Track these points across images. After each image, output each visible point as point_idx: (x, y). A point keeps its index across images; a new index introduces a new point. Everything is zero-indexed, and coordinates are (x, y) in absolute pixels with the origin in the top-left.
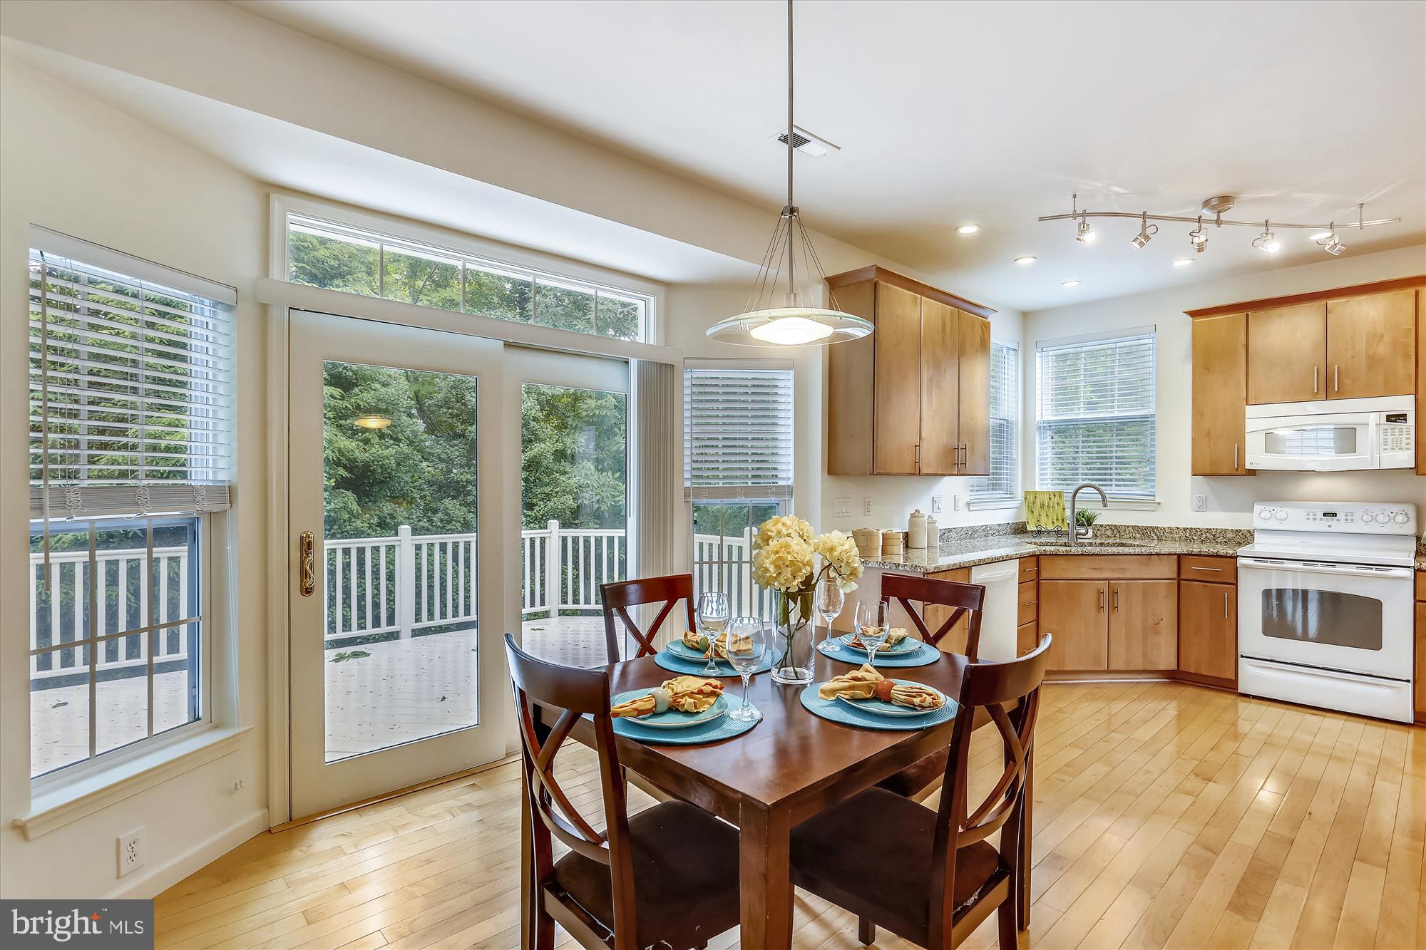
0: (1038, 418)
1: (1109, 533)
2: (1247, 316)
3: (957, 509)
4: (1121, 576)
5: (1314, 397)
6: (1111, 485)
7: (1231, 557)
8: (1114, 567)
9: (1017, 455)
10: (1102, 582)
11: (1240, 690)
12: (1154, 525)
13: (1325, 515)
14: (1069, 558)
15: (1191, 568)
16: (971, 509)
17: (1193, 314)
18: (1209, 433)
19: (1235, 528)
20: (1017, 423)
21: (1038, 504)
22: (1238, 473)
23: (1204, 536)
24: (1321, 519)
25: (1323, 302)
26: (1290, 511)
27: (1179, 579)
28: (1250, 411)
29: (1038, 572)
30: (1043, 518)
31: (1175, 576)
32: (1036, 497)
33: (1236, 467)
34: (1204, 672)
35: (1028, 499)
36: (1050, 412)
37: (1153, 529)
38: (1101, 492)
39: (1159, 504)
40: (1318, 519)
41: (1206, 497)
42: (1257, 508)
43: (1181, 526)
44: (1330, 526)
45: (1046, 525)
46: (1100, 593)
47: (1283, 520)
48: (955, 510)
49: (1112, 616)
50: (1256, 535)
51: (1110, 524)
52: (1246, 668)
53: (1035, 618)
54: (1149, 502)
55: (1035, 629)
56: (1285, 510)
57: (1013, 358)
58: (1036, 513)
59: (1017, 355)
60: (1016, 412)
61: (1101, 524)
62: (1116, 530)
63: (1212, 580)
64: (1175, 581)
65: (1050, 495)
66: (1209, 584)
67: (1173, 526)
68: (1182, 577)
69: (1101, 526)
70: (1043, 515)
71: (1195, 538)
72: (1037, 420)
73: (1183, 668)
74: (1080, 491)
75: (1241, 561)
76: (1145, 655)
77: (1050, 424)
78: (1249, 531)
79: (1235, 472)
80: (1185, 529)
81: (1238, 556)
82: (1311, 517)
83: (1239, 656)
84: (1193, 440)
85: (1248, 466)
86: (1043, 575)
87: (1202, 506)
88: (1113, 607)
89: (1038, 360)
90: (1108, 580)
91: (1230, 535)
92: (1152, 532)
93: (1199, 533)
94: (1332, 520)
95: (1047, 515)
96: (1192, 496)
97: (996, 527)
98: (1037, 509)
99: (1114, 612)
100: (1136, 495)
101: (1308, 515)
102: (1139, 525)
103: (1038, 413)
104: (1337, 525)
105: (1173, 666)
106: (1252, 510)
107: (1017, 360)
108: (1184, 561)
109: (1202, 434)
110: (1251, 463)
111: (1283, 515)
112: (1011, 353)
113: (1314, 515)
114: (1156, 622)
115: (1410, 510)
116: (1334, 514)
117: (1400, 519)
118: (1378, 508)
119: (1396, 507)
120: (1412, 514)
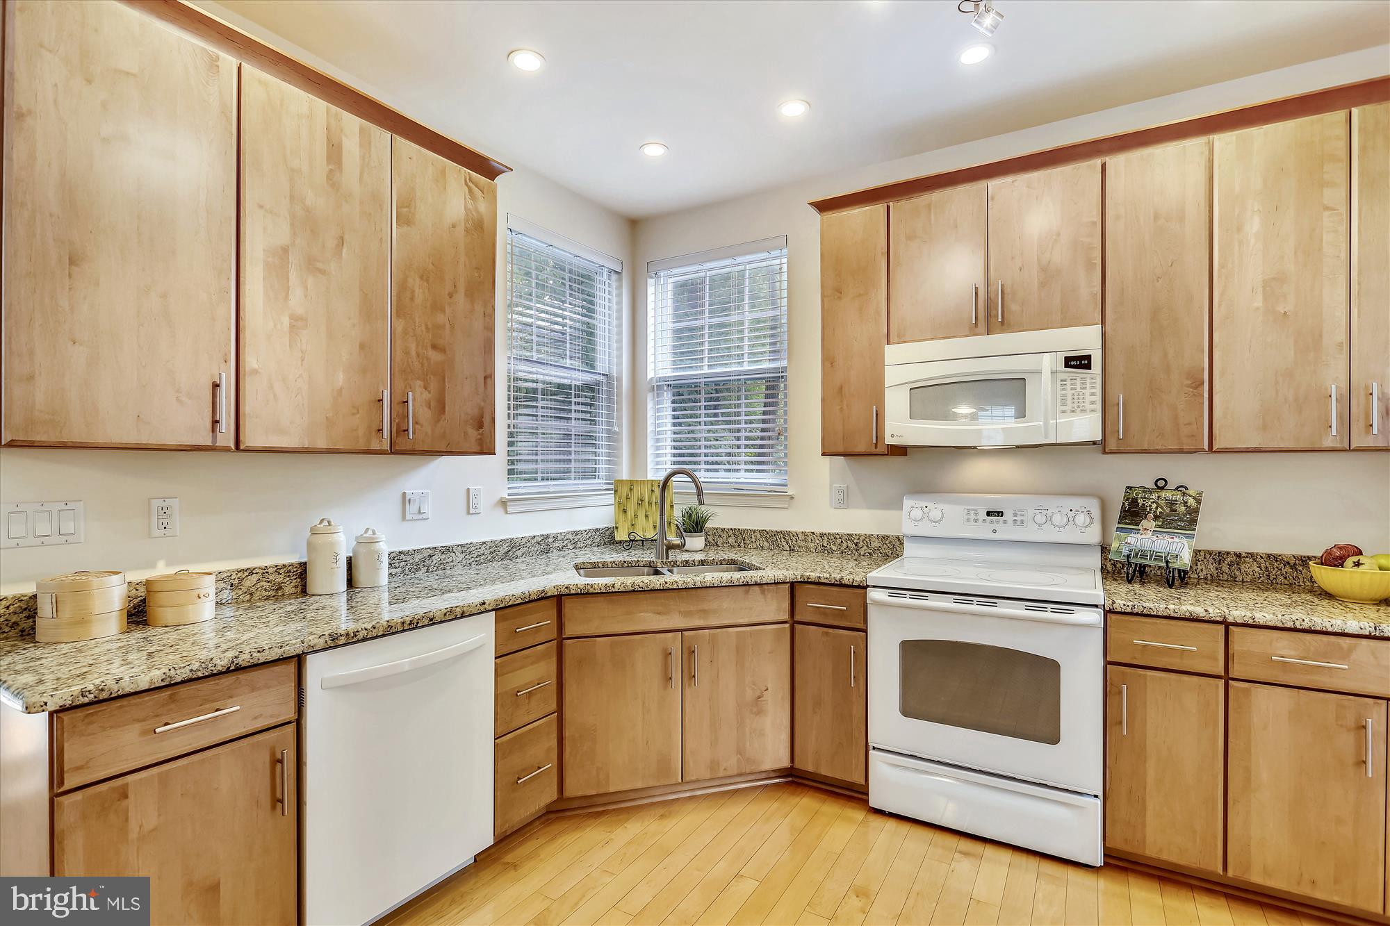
0: (650, 375)
1: (731, 540)
2: (888, 208)
3: (472, 511)
4: (701, 623)
5: (973, 330)
6: (737, 471)
7: (859, 587)
8: (692, 608)
9: (620, 426)
10: (670, 635)
11: (872, 803)
12: (784, 529)
13: (989, 514)
14: (614, 598)
15: (811, 605)
16: (509, 509)
17: (824, 206)
18: (841, 388)
19: (882, 533)
20: (619, 379)
21: (634, 499)
22: (879, 450)
23: (845, 545)
24: (984, 521)
25: (982, 184)
26: (947, 508)
27: (793, 623)
28: (892, 353)
29: (560, 626)
30: (641, 521)
31: (786, 617)
32: (631, 489)
33: (874, 442)
34: (825, 771)
35: (619, 490)
36: (668, 365)
37: (785, 534)
38: (694, 481)
39: (792, 498)
40: (981, 521)
41: (847, 487)
42: (908, 503)
43: (818, 530)
44: (995, 531)
45: (644, 531)
46: (667, 654)
47: (939, 522)
48: (468, 513)
49: (688, 691)
50: (906, 544)
51: (733, 527)
52: (880, 766)
53: (554, 706)
54: (778, 497)
55: (554, 727)
56: (941, 506)
57: (614, 284)
58: (630, 514)
59: (620, 280)
60: (620, 364)
61: (723, 527)
62: (740, 537)
63: (835, 623)
64: (787, 626)
65: (652, 486)
66: (831, 630)
67: (808, 530)
68: (797, 618)
69: (723, 530)
70: (641, 514)
71: (834, 548)
72: (649, 377)
73: (797, 765)
74: (673, 479)
75: (873, 594)
76: (740, 752)
77: (667, 383)
78: (898, 538)
79: (873, 450)
80: (822, 535)
81: (868, 586)
82: (972, 517)
83: (871, 748)
84: (823, 400)
85: (889, 440)
86: (569, 630)
87: (843, 501)
88: (689, 676)
89: (651, 290)
90: (682, 630)
91: (875, 544)
92: (783, 540)
93: (839, 541)
94: (998, 522)
95: (647, 516)
96: (831, 486)
97: (570, 536)
98: (632, 507)
99: (690, 685)
100: (765, 484)
101: (968, 514)
102: (768, 529)
103: (650, 367)
104: (1005, 530)
105: (785, 763)
106: (900, 507)
107: (620, 287)
108: (799, 591)
109: (834, 395)
110: (892, 436)
111: (935, 514)
112: (614, 277)
113: (976, 514)
114: (758, 693)
115: (1094, 506)
116: (1000, 514)
117: (1081, 519)
118: (1053, 504)
119: (1076, 503)
120: (1096, 513)
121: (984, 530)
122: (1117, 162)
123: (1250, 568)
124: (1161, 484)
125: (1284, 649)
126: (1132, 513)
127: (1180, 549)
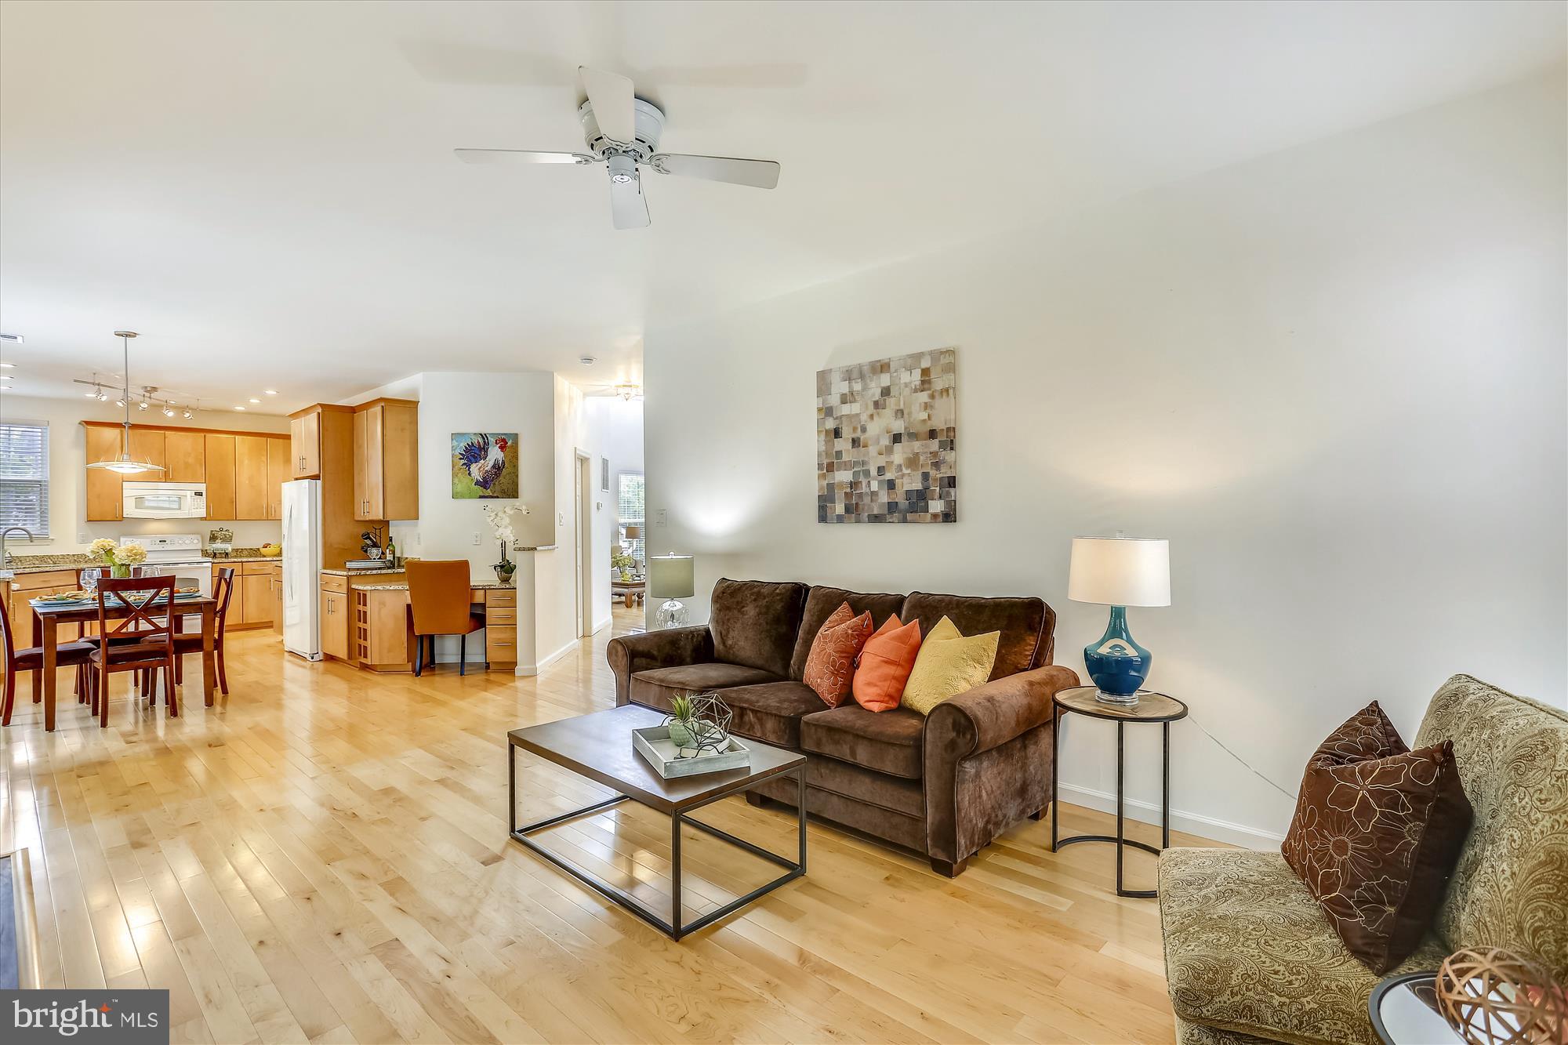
2: (122, 431)
13: (160, 541)
17: (88, 423)
18: (99, 495)
22: (117, 519)
24: (159, 544)
25: (163, 432)
33: (117, 516)
37: (50, 557)
39: (53, 540)
40: (157, 544)
41: (87, 534)
44: (163, 547)
71: (80, 560)
79: (115, 519)
80: (74, 555)
82: (153, 543)
85: (124, 516)
87: (84, 540)
92: (49, 559)
94: (164, 544)
96: (77, 534)
104: (167, 546)
109: (95, 497)
113: (155, 542)
115: (199, 537)
116: (165, 541)
117: (195, 541)
118: (185, 537)
119: (193, 536)
120: (200, 539)
121: (160, 547)
122: (208, 436)
123: (245, 552)
124: (221, 530)
125: (254, 566)
126: (213, 538)
127: (229, 547)
